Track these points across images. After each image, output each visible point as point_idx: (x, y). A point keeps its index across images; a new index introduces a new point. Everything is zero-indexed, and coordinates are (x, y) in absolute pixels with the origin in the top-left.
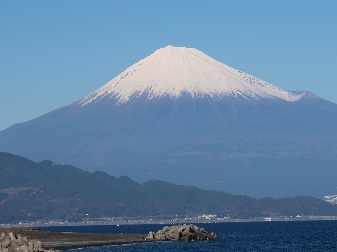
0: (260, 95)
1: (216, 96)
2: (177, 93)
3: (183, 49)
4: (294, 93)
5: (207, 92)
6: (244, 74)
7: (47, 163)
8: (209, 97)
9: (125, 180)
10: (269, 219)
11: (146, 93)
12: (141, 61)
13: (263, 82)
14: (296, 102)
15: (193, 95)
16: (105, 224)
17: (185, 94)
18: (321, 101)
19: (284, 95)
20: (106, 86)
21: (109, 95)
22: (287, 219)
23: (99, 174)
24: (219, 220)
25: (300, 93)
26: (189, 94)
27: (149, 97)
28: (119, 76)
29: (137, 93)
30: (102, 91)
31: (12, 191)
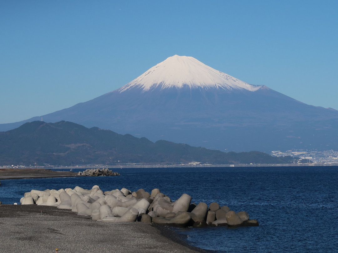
0: (232, 87)
1: (205, 87)
2: (180, 85)
3: (184, 57)
4: (255, 86)
5: (199, 84)
6: (223, 74)
7: (96, 129)
8: (201, 88)
9: (144, 140)
10: (233, 166)
11: (160, 85)
12: (158, 65)
13: (235, 79)
14: (255, 92)
15: (190, 87)
16: (130, 167)
17: (185, 85)
18: (271, 91)
19: (248, 87)
20: (135, 80)
21: (137, 86)
22: (244, 165)
23: (128, 136)
24: (201, 166)
25: (258, 86)
26: (188, 86)
27: (163, 88)
28: (144, 74)
29: (155, 85)
30: (133, 83)
31: (73, 146)
